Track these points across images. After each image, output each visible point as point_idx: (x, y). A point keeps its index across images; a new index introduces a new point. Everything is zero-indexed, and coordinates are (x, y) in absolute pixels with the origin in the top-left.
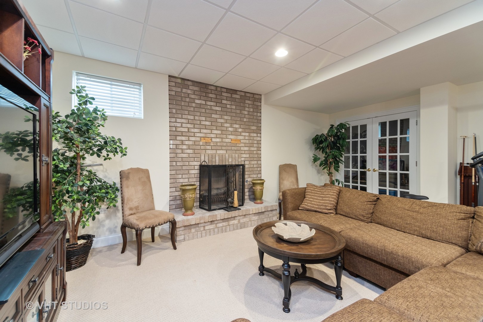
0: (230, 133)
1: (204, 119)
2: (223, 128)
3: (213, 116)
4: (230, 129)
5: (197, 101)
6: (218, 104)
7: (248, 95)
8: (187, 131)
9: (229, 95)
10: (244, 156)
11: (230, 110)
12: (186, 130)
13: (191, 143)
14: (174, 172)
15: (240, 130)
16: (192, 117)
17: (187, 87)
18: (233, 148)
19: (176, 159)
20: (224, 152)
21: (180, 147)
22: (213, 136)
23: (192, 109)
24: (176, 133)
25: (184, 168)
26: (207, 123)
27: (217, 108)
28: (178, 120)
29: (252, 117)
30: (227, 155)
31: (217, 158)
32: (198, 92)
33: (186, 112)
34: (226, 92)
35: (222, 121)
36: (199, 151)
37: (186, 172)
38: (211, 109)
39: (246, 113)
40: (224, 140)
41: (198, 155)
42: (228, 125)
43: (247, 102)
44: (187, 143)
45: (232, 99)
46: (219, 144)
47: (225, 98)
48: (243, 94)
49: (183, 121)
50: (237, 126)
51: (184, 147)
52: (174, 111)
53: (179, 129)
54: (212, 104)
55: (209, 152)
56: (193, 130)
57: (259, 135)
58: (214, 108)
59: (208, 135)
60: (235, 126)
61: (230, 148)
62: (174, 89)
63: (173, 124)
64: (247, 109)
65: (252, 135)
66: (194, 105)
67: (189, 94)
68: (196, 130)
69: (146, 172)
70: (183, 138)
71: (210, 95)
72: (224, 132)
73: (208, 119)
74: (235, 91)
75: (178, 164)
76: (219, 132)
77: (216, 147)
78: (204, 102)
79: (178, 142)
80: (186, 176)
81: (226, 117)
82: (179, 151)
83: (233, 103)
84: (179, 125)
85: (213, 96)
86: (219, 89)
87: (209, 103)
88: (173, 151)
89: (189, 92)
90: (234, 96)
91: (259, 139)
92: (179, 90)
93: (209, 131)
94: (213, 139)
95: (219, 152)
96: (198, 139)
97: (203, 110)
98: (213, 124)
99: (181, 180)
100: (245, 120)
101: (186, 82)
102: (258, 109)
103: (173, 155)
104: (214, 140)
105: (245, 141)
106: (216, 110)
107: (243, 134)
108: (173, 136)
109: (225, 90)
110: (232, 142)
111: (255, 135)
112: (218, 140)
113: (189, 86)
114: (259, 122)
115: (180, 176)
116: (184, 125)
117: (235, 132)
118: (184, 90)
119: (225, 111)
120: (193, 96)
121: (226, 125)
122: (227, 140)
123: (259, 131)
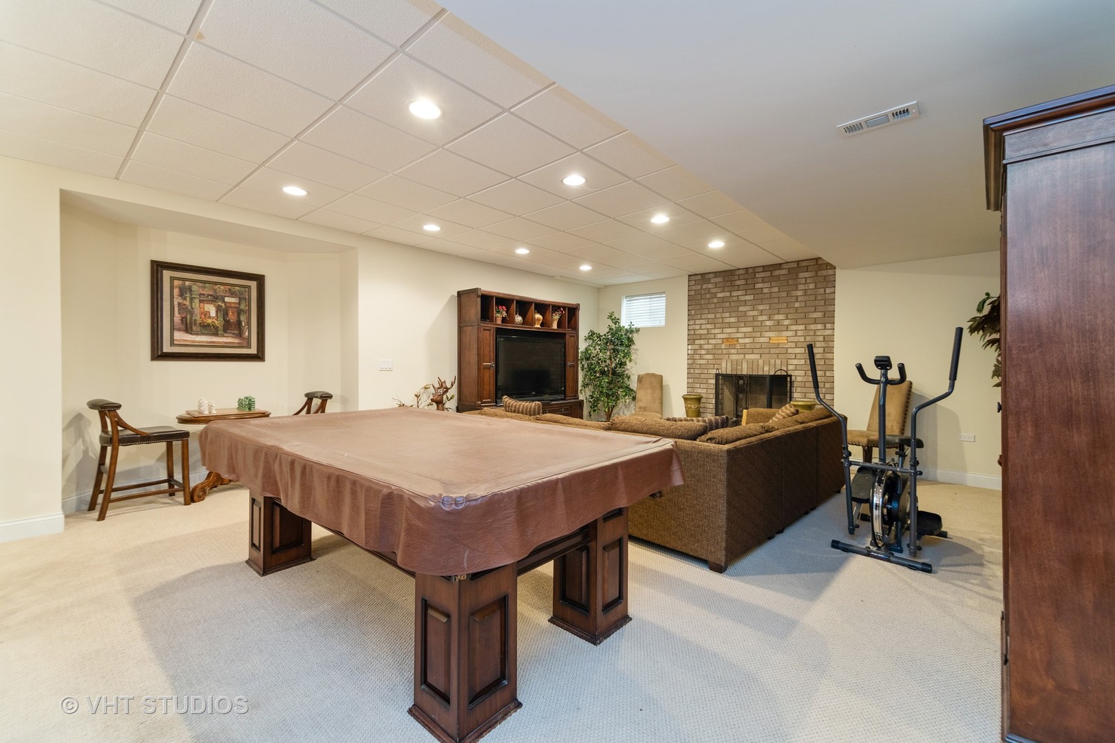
0: (767, 328)
1: (727, 315)
2: (756, 324)
3: (741, 309)
4: (768, 323)
5: (720, 295)
6: (749, 292)
7: (804, 264)
8: (706, 333)
9: (768, 274)
10: (795, 362)
11: (768, 296)
12: (705, 332)
13: (710, 347)
14: (691, 381)
15: (787, 322)
16: (712, 316)
17: (708, 281)
18: (772, 351)
19: (694, 366)
20: (757, 356)
21: (699, 352)
22: (739, 335)
23: (713, 306)
24: (695, 337)
25: (702, 376)
26: (732, 320)
27: (748, 298)
28: (698, 322)
29: (812, 298)
30: (761, 362)
31: (745, 366)
32: (720, 284)
33: (706, 311)
34: (763, 272)
35: (755, 313)
36: (720, 357)
37: (705, 381)
38: (738, 301)
39: (799, 293)
40: (757, 340)
41: (719, 361)
42: (765, 318)
43: (801, 275)
44: (706, 347)
45: (773, 279)
46: (748, 346)
47: (760, 280)
48: (794, 265)
49: (703, 321)
50: (781, 317)
51: (703, 352)
52: (693, 312)
53: (697, 332)
54: (740, 293)
55: (734, 357)
56: (713, 331)
57: (828, 326)
58: (743, 298)
59: (733, 336)
60: (776, 317)
61: (767, 351)
62: (694, 288)
63: (691, 327)
64: (801, 287)
65: (813, 327)
66: (715, 300)
67: (709, 289)
68: (717, 331)
69: (660, 379)
70: (702, 342)
71: (738, 283)
72: (756, 329)
73: (733, 314)
74: (779, 266)
75: (697, 371)
76: (750, 329)
77: (745, 350)
78: (728, 294)
79: (697, 347)
80: (705, 386)
81: (761, 307)
82: (697, 357)
83: (773, 284)
84: (698, 327)
85: (743, 282)
86: (751, 271)
87: (735, 294)
88: (691, 357)
89: (710, 286)
90: (777, 273)
91: (828, 332)
92: (699, 287)
93: (734, 330)
94: (739, 340)
95: (748, 357)
96: (720, 341)
97: (728, 304)
98: (741, 319)
99: (699, 391)
100: (797, 305)
101: (707, 276)
102: (830, 282)
103: (691, 361)
104: (741, 341)
105: (796, 339)
106: (745, 301)
107: (794, 327)
108: (692, 340)
109: (761, 269)
110: (771, 342)
111: (820, 326)
112: (747, 340)
113: (709, 279)
114: (832, 302)
115: (698, 386)
116: (703, 327)
117: (778, 327)
118: (704, 286)
119: (760, 297)
120: (714, 290)
121: (760, 318)
122: (762, 340)
123: (829, 318)
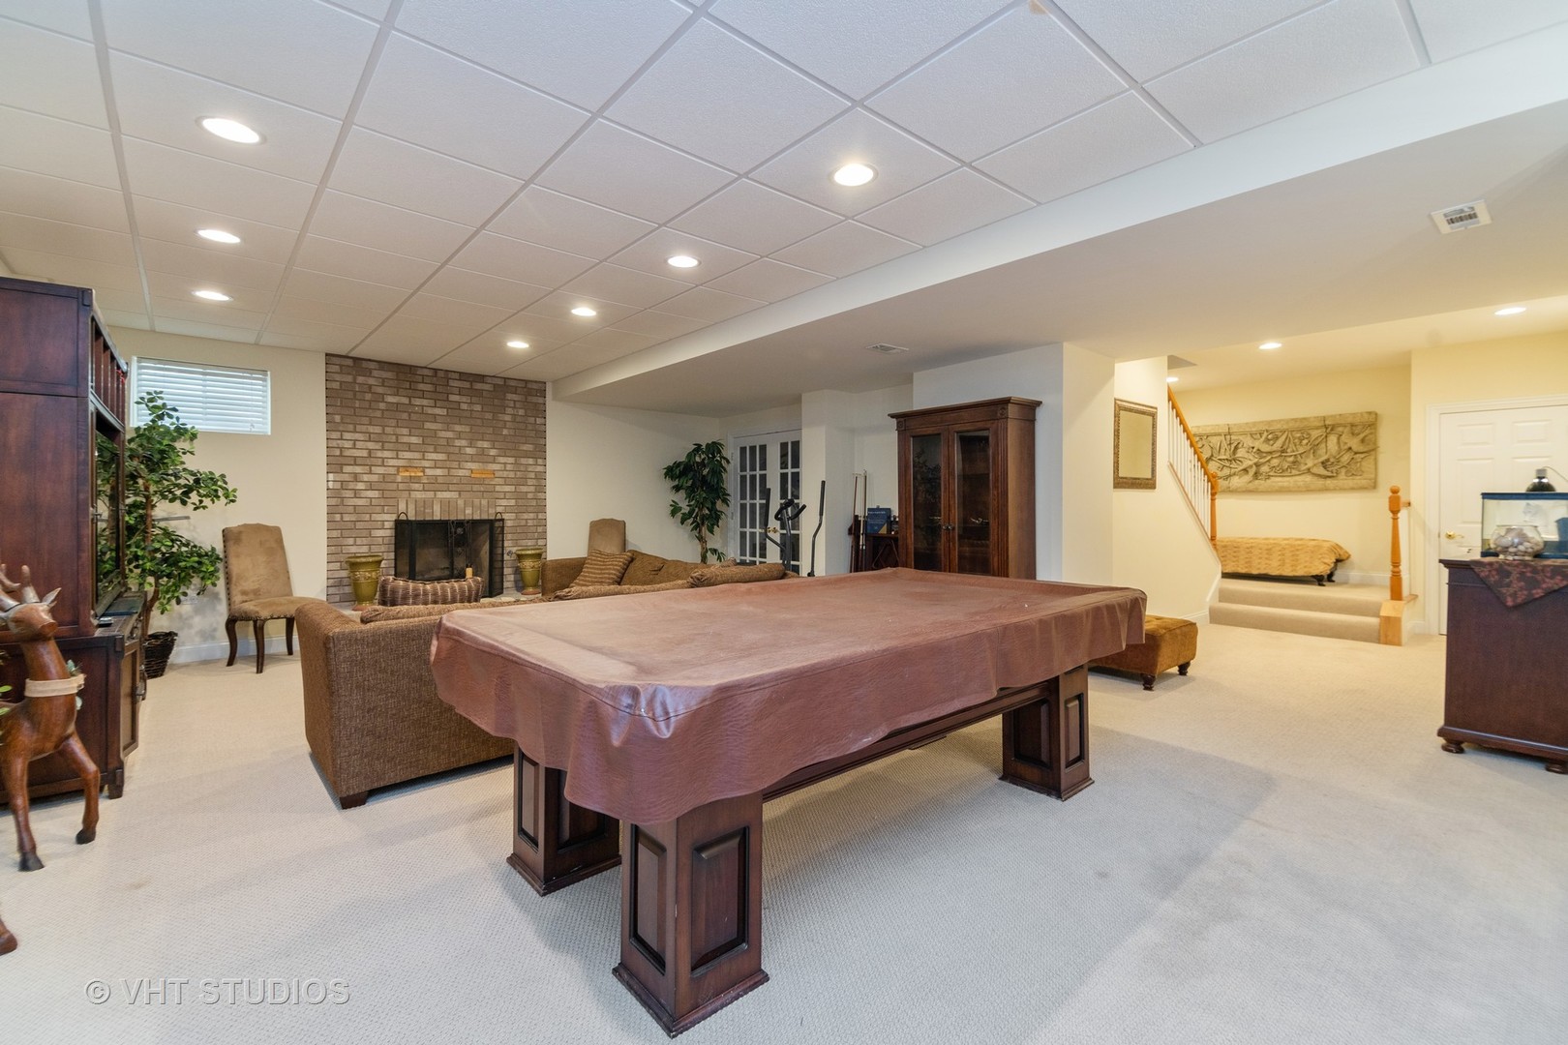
0: (468, 458)
1: (405, 431)
2: (451, 450)
3: (428, 425)
4: (469, 451)
5: (390, 399)
6: (439, 404)
7: (512, 383)
8: (366, 455)
9: (467, 385)
10: (504, 502)
11: (468, 414)
12: (365, 453)
13: (375, 478)
14: (335, 534)
15: (493, 452)
16: (378, 430)
17: (368, 373)
18: (475, 488)
19: (341, 509)
20: (454, 495)
21: (352, 486)
22: (426, 464)
23: (378, 414)
24: (342, 460)
25: (359, 525)
26: (414, 440)
27: (438, 411)
28: (347, 436)
29: (522, 426)
30: (461, 502)
31: (437, 508)
32: (391, 382)
33: (365, 420)
34: (460, 380)
35: (450, 435)
36: (393, 494)
37: (365, 533)
38: (423, 413)
39: (508, 418)
40: (454, 472)
41: (392, 502)
42: (464, 443)
43: (510, 396)
44: (366, 478)
45: (473, 393)
46: (440, 480)
47: (456, 391)
48: (501, 382)
49: (357, 436)
50: (486, 445)
51: (361, 486)
52: (337, 418)
53: (347, 453)
54: (425, 402)
55: (418, 495)
56: (379, 454)
57: (540, 461)
58: (430, 411)
59: (416, 463)
60: (480, 444)
61: (468, 488)
62: (338, 377)
63: (334, 444)
64: (509, 411)
65: (523, 461)
66: (382, 406)
67: (370, 386)
68: (386, 454)
69: (275, 534)
70: (358, 469)
71: (421, 386)
72: (453, 457)
73: (417, 432)
74: (481, 378)
75: (347, 518)
76: (441, 457)
77: (434, 485)
78: (405, 400)
79: (346, 477)
80: (365, 541)
81: (458, 428)
82: (349, 494)
83: (474, 399)
84: (348, 444)
85: (429, 387)
86: (441, 374)
87: (418, 402)
88: (332, 493)
89: (371, 381)
90: (478, 386)
91: (540, 469)
92: (349, 378)
93: (417, 455)
94: (427, 470)
95: (440, 495)
96: (392, 471)
97: (405, 416)
98: (428, 440)
99: (353, 549)
100: (505, 432)
101: (365, 364)
102: (540, 411)
103: (334, 502)
104: (429, 472)
105: (505, 474)
106: (435, 415)
107: (502, 460)
108: (335, 464)
109: (457, 376)
110: (473, 475)
111: (531, 461)
112: (439, 472)
113: (370, 371)
114: (542, 434)
115: (351, 541)
116: (359, 445)
117: (481, 456)
118: (360, 379)
119: (455, 415)
120: (380, 390)
121: (458, 443)
122: (461, 473)
123: (540, 452)
